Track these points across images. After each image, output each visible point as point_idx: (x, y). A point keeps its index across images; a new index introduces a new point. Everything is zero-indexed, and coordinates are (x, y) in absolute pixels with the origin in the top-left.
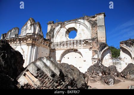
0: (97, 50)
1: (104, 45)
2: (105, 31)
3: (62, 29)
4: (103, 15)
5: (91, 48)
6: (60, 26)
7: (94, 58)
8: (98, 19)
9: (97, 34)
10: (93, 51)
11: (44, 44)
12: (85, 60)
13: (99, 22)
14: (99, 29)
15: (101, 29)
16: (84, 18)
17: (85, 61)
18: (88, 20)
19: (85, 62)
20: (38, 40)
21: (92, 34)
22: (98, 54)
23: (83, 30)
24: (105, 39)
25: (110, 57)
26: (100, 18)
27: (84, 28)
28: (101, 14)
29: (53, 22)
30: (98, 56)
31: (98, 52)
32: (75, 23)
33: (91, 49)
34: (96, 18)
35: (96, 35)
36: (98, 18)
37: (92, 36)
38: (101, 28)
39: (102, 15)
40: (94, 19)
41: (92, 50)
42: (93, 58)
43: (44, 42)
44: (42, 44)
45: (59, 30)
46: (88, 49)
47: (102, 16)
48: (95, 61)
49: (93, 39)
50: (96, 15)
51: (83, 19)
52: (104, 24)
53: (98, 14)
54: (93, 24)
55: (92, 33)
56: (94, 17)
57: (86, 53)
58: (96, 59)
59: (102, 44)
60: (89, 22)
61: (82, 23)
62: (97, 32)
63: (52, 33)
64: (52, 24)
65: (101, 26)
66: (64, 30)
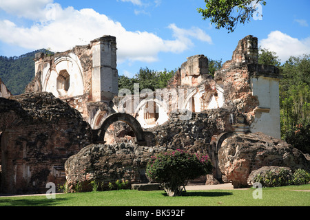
0: (87, 116)
2: (99, 79)
3: (52, 72)
6: (49, 66)
8: (94, 52)
9: (90, 84)
13: (94, 59)
14: (94, 74)
18: (81, 54)
23: (76, 76)
27: (77, 72)
32: (67, 60)
34: (91, 49)
35: (89, 87)
36: (94, 49)
38: (96, 71)
45: (48, 76)
50: (91, 44)
52: (99, 64)
54: (85, 64)
60: (81, 58)
61: (74, 62)
62: (91, 80)
63: (37, 84)
64: (41, 60)
65: (96, 67)
66: (54, 75)
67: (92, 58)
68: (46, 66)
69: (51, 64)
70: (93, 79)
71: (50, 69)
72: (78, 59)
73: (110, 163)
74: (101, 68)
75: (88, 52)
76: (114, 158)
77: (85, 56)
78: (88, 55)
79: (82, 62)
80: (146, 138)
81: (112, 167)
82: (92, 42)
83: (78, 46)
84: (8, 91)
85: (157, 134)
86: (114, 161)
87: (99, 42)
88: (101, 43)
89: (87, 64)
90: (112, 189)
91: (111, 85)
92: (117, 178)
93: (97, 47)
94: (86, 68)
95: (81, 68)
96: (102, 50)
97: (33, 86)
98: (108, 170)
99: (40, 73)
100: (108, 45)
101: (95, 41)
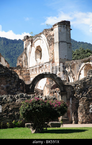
2: (58, 51)
3: (32, 48)
8: (54, 33)
14: (55, 47)
18: (47, 35)
23: (45, 49)
26: (56, 31)
32: (40, 39)
37: (50, 57)
45: (30, 50)
52: (58, 40)
55: (50, 54)
56: (52, 30)
61: (44, 40)
63: (24, 56)
64: (27, 40)
65: (56, 43)
66: (34, 49)
67: (54, 37)
68: (29, 44)
69: (32, 43)
70: (54, 51)
71: (31, 46)
72: (46, 38)
73: (10, 109)
74: (59, 43)
75: (51, 33)
76: (13, 104)
77: (50, 36)
78: (52, 35)
79: (48, 40)
80: (67, 89)
81: (11, 111)
82: (54, 26)
83: (45, 29)
84: (6, 61)
85: (76, 86)
86: (13, 107)
87: (58, 26)
88: (59, 26)
89: (51, 41)
90: (10, 127)
91: (66, 54)
92: (14, 119)
93: (56, 29)
94: (50, 43)
95: (48, 44)
96: (60, 31)
97: (22, 57)
98: (8, 113)
99: (26, 49)
100: (64, 27)
101: (55, 25)
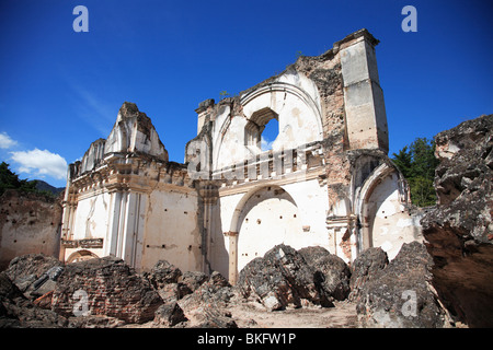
0: (345, 182)
1: (370, 159)
2: (371, 104)
3: (233, 119)
4: (362, 38)
5: (323, 177)
6: (228, 110)
7: (335, 217)
8: (344, 59)
9: (341, 118)
10: (330, 187)
11: (170, 181)
12: (306, 225)
13: (348, 72)
14: (348, 98)
15: (357, 98)
16: (294, 66)
17: (306, 230)
18: (309, 70)
19: (306, 233)
20: (136, 173)
21: (324, 121)
22: (351, 198)
23: (296, 112)
24: (373, 133)
25: (402, 208)
26: (353, 54)
27: (300, 104)
28: (352, 38)
29: (213, 101)
30: (350, 208)
31: (346, 189)
32: (271, 91)
33: (325, 181)
34: (337, 57)
35: (339, 124)
36: (344, 55)
37: (326, 128)
38: (357, 90)
39: (359, 40)
40: (330, 64)
41: (326, 186)
42: (331, 215)
43: (171, 175)
44: (162, 180)
45: (225, 127)
46: (316, 181)
47: (357, 47)
48: (338, 229)
49: (328, 142)
50: (336, 48)
51: (294, 70)
52: (366, 76)
53: (342, 42)
54: (326, 83)
55: (324, 118)
56: (330, 56)
57: (310, 197)
58: (341, 218)
59: (357, 157)
60: (311, 77)
62: (343, 109)
64: (209, 110)
65: (355, 84)
66: (240, 123)
67: (342, 71)
69: (232, 108)
70: (346, 108)
71: (231, 116)
77: (322, 71)
88: (365, 40)
89: (331, 82)
93: (355, 49)
94: (330, 89)
96: (367, 53)
99: (211, 123)
100: (372, 48)
101: (349, 39)
